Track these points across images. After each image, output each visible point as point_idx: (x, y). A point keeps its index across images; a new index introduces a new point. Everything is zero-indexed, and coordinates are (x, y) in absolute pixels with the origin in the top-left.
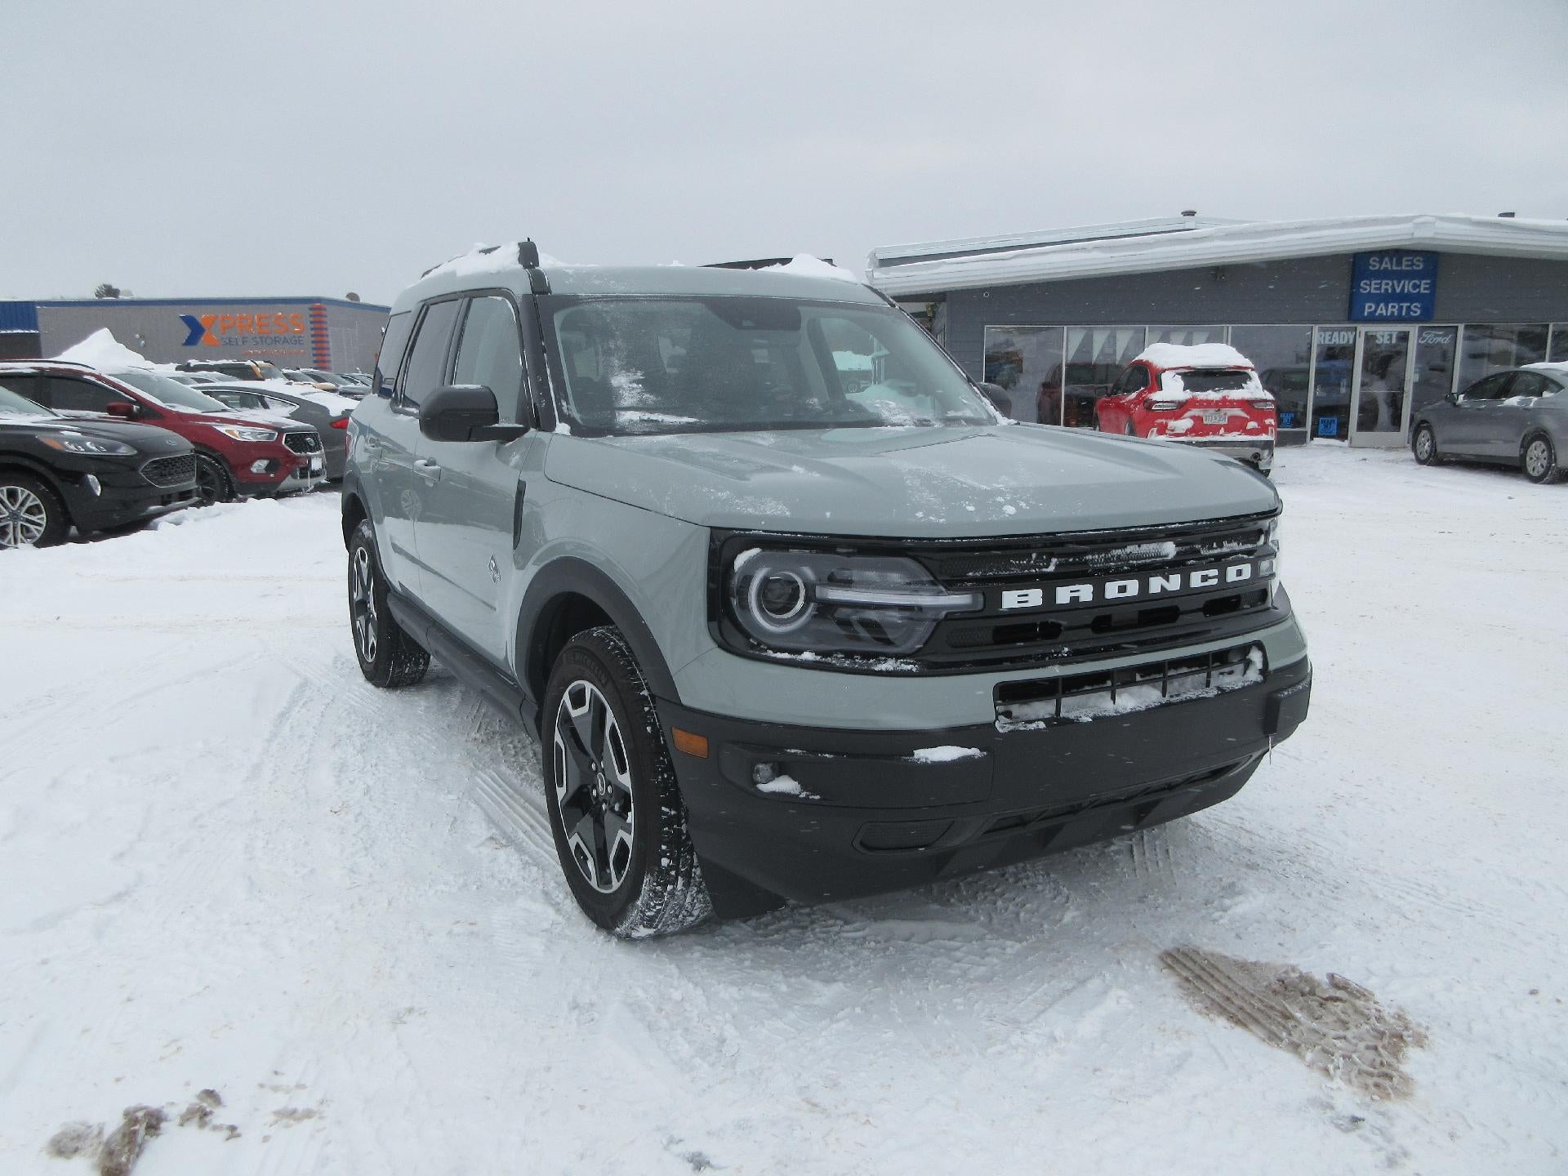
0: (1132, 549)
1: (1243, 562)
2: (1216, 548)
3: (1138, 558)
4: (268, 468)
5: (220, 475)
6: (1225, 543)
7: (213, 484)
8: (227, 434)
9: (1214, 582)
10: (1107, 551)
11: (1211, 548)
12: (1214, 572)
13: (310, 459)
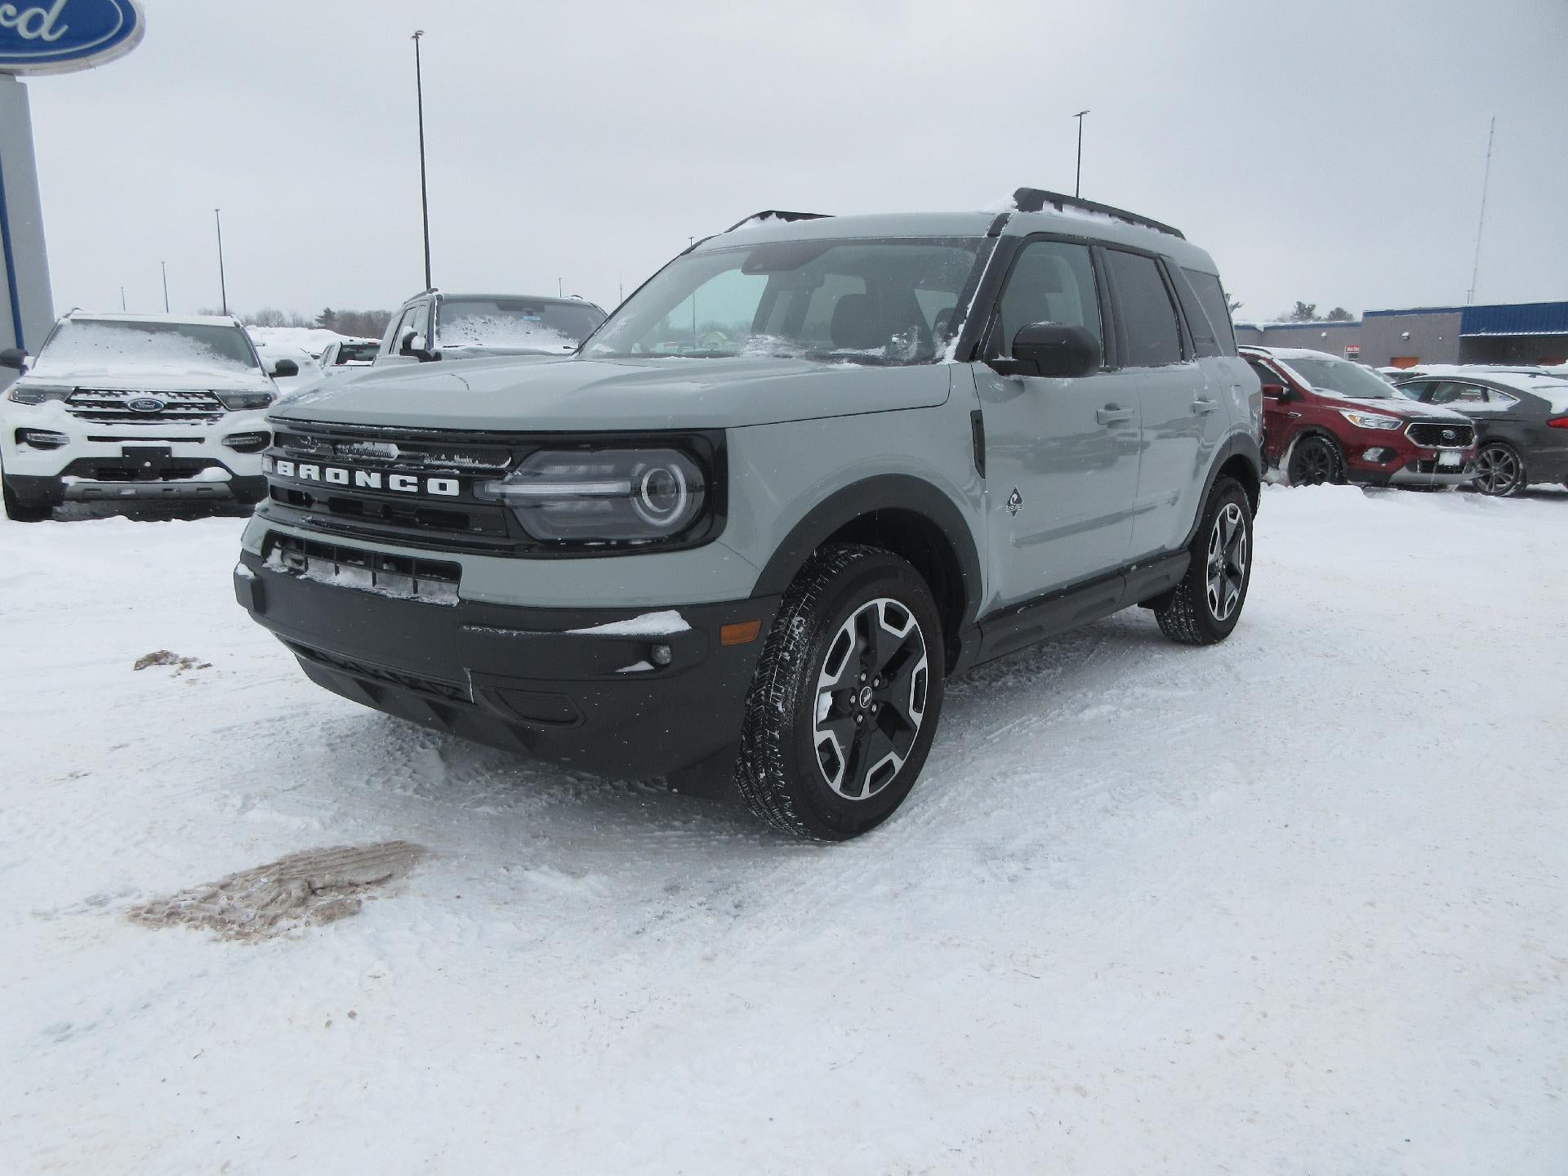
0: (367, 445)
1: (451, 477)
2: (445, 460)
3: (372, 454)
4: (1382, 458)
5: (1333, 458)
6: (457, 458)
7: (1327, 468)
8: (1349, 420)
9: (414, 489)
10: (351, 443)
11: (438, 459)
12: (414, 479)
13: (1439, 452)
